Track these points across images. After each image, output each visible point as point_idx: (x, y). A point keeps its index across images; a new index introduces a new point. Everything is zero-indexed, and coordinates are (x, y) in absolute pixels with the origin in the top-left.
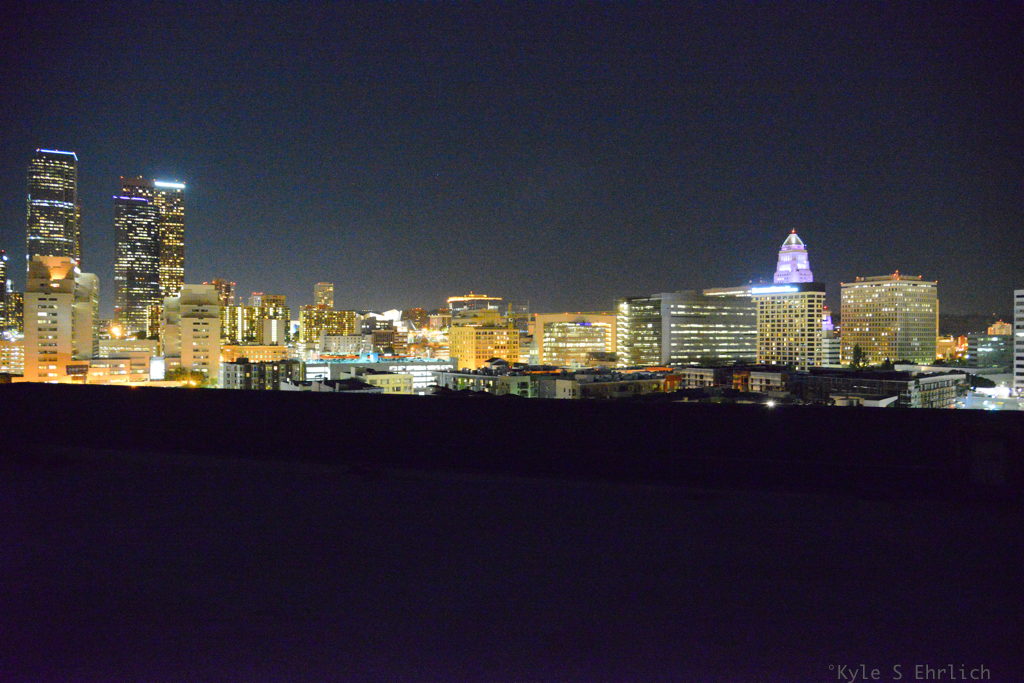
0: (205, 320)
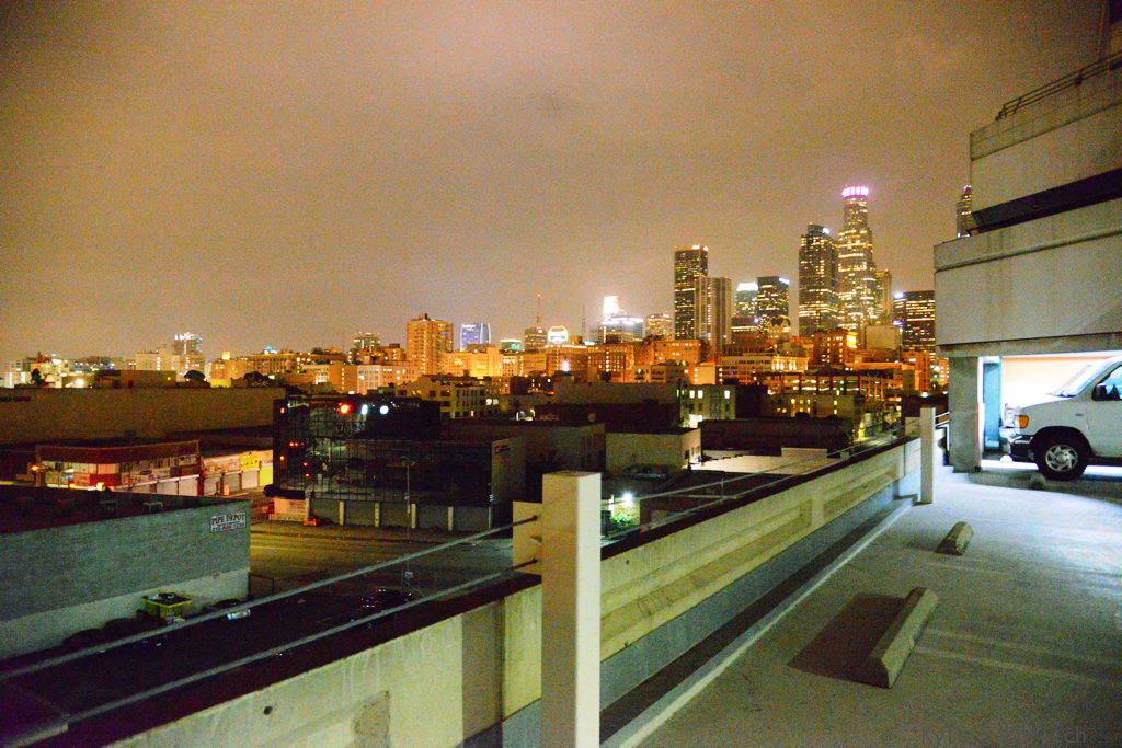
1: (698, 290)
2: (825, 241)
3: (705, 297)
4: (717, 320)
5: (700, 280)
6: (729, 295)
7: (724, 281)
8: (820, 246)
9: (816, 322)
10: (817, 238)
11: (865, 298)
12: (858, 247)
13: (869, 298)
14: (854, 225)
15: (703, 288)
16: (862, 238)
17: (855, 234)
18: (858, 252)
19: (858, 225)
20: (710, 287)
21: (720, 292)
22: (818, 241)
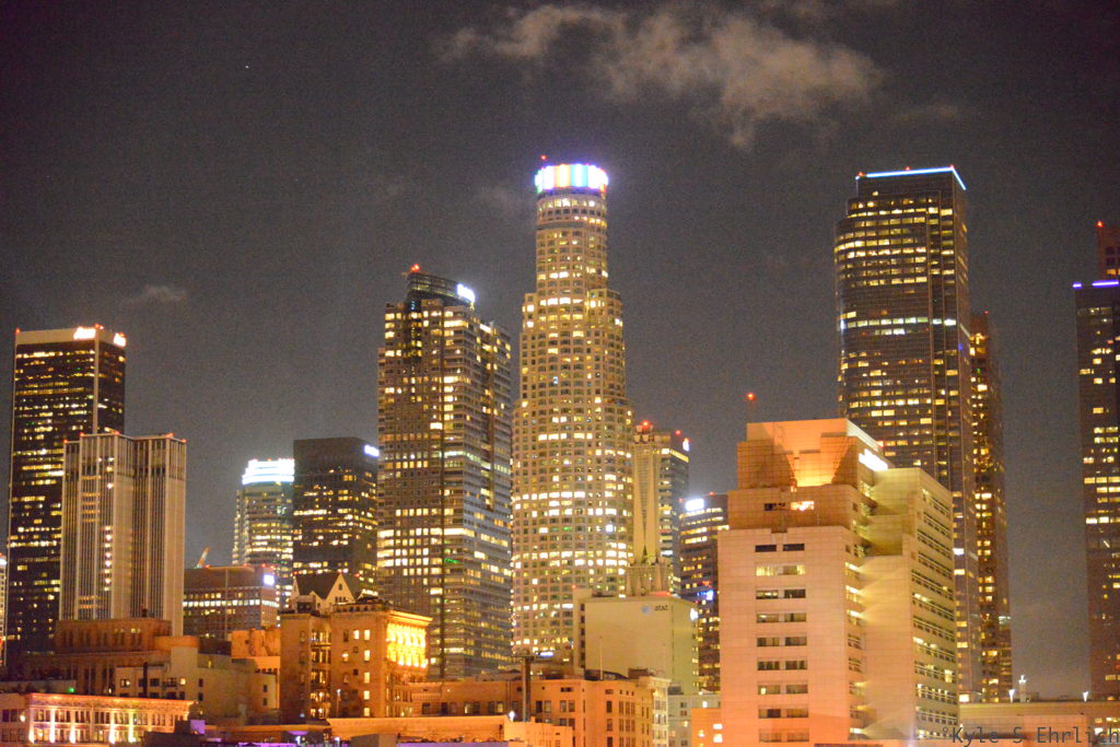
1: (72, 475)
2: (458, 323)
3: (92, 499)
4: (134, 578)
5: (81, 442)
6: (175, 492)
7: (159, 448)
8: (443, 339)
9: (430, 586)
10: (434, 314)
11: (599, 512)
12: (576, 351)
13: (612, 512)
14: (565, 282)
15: (90, 469)
16: (589, 324)
17: (568, 309)
18: (578, 367)
19: (578, 282)
20: (112, 463)
21: (145, 484)
22: (435, 322)
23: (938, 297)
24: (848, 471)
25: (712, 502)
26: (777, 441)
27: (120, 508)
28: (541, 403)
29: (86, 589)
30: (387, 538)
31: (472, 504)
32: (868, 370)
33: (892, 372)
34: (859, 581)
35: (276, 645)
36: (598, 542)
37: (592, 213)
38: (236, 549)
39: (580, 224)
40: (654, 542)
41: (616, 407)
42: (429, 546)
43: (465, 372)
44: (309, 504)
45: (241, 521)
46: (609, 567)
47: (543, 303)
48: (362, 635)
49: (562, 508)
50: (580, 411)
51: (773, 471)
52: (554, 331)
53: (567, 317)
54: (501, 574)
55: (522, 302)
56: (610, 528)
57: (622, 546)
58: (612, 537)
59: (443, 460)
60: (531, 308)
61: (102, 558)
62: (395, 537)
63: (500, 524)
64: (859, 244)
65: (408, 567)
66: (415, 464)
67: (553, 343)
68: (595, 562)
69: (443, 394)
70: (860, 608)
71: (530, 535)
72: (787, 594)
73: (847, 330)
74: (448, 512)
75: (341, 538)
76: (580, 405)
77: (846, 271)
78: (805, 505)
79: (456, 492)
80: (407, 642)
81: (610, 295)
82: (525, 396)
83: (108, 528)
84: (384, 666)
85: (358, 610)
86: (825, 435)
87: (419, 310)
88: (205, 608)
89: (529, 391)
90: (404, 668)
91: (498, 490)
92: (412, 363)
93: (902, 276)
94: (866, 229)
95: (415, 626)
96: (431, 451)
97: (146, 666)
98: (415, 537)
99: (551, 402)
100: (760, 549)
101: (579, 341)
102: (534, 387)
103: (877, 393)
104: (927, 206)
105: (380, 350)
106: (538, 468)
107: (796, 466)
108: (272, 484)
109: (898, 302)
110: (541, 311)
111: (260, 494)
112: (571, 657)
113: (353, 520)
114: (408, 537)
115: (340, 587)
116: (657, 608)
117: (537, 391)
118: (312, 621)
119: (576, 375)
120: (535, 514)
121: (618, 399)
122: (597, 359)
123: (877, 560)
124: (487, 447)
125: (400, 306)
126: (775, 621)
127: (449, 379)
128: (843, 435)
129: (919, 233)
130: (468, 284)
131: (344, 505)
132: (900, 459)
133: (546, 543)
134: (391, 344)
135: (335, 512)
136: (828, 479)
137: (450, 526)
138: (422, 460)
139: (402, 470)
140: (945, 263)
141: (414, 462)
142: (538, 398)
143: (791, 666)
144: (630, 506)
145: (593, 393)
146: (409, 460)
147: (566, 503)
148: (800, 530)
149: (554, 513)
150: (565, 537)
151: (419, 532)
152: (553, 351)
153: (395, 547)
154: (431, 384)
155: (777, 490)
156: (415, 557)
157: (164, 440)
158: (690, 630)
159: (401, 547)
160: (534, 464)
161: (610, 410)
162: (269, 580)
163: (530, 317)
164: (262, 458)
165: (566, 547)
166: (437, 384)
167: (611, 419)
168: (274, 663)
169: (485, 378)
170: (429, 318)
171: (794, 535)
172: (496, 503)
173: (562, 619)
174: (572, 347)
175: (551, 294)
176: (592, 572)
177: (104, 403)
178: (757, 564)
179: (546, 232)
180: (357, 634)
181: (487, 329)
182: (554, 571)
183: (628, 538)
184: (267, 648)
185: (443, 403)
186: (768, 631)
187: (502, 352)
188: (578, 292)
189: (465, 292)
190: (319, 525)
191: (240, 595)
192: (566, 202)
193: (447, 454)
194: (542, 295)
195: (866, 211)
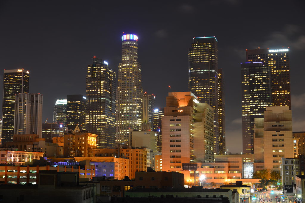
0: (281, 132)
1: (17, 102)
2: (104, 69)
3: (22, 108)
4: (31, 125)
5: (19, 95)
6: (40, 106)
7: (36, 96)
8: (101, 73)
9: (97, 128)
10: (99, 67)
11: (135, 112)
12: (130, 76)
13: (138, 112)
14: (128, 60)
15: (21, 101)
16: (134, 70)
17: (129, 67)
18: (131, 80)
19: (131, 61)
20: (26, 100)
21: (33, 104)
22: (99, 69)
23: (211, 65)
24: (191, 103)
25: (160, 110)
26: (175, 96)
27: (28, 110)
28: (122, 87)
29: (20, 128)
30: (88, 117)
31: (107, 110)
32: (195, 81)
33: (200, 82)
34: (193, 128)
35: (63, 140)
36: (135, 119)
37: (134, 45)
38: (54, 119)
39: (132, 48)
40: (147, 119)
41: (139, 89)
42: (97, 119)
43: (106, 80)
44: (70, 109)
45: (55, 113)
46: (137, 124)
47: (123, 65)
48: (82, 139)
49: (127, 111)
50: (131, 89)
51: (174, 103)
52: (125, 72)
53: (128, 68)
54: (113, 125)
55: (119, 65)
56: (137, 115)
57: (140, 119)
58: (138, 117)
59: (100, 100)
60: (120, 66)
61: (24, 121)
62: (89, 117)
63: (113, 114)
64: (194, 53)
65: (92, 124)
66: (94, 101)
67: (125, 74)
68: (134, 123)
69: (101, 85)
70: (193, 134)
71: (120, 117)
72: (177, 130)
73: (191, 72)
74: (101, 111)
75: (77, 117)
76: (131, 88)
77: (191, 59)
78: (181, 111)
79: (103, 107)
80: (92, 140)
81: (138, 64)
82: (119, 86)
83: (25, 114)
84: (87, 145)
85: (81, 133)
86: (185, 95)
87: (95, 66)
88: (47, 132)
89: (120, 85)
90: (91, 146)
91: (112, 107)
92: (93, 78)
93: (203, 61)
94: (195, 50)
95: (94, 137)
96: (98, 98)
97: (33, 145)
98: (94, 117)
99: (125, 87)
100: (171, 120)
101: (131, 74)
102: (121, 84)
103: (197, 86)
104: (209, 45)
105: (87, 75)
106: (121, 102)
107: (179, 102)
108: (62, 105)
109: (202, 66)
110: (123, 67)
111: (59, 107)
112: (129, 144)
113: (80, 113)
114: (92, 117)
115: (77, 128)
116: (148, 133)
117: (122, 85)
118: (71, 135)
119: (130, 81)
120: (121, 112)
121: (139, 86)
122: (135, 78)
123: (196, 123)
124: (110, 97)
125: (91, 65)
126: (174, 136)
127: (102, 82)
128: (190, 95)
129: (207, 51)
130: (106, 61)
131: (78, 110)
132: (202, 101)
133: (123, 119)
134: (89, 74)
135: (76, 111)
136: (186, 105)
137: (102, 115)
138: (96, 100)
139: (91, 102)
140: (212, 58)
141: (94, 100)
142: (122, 86)
143: (177, 146)
144: (142, 111)
145: (134, 85)
146: (93, 100)
147: (128, 110)
148: (180, 116)
149: (125, 112)
150: (127, 117)
151: (95, 116)
152: (125, 76)
153: (89, 119)
154: (98, 83)
155: (175, 107)
156: (94, 121)
157: (38, 95)
158: (155, 138)
159: (91, 119)
160: (121, 101)
161: (138, 89)
162: (61, 126)
163: (120, 68)
164: (60, 99)
165: (128, 120)
166: (99, 83)
167: (138, 91)
168: (62, 144)
169: (110, 82)
170: (98, 68)
171: (179, 117)
172: (112, 109)
173: (126, 135)
174: (129, 75)
175: (125, 63)
176: (133, 125)
177: (24, 86)
178: (170, 124)
179: (124, 49)
180: (81, 138)
181: (111, 71)
182: (125, 125)
183: (141, 118)
184: (61, 141)
185: (101, 87)
186: (172, 138)
187: (114, 76)
188: (131, 63)
189: (106, 63)
190: (72, 114)
191: (55, 129)
192: (129, 43)
193: (101, 99)
194: (123, 64)
195: (195, 46)
